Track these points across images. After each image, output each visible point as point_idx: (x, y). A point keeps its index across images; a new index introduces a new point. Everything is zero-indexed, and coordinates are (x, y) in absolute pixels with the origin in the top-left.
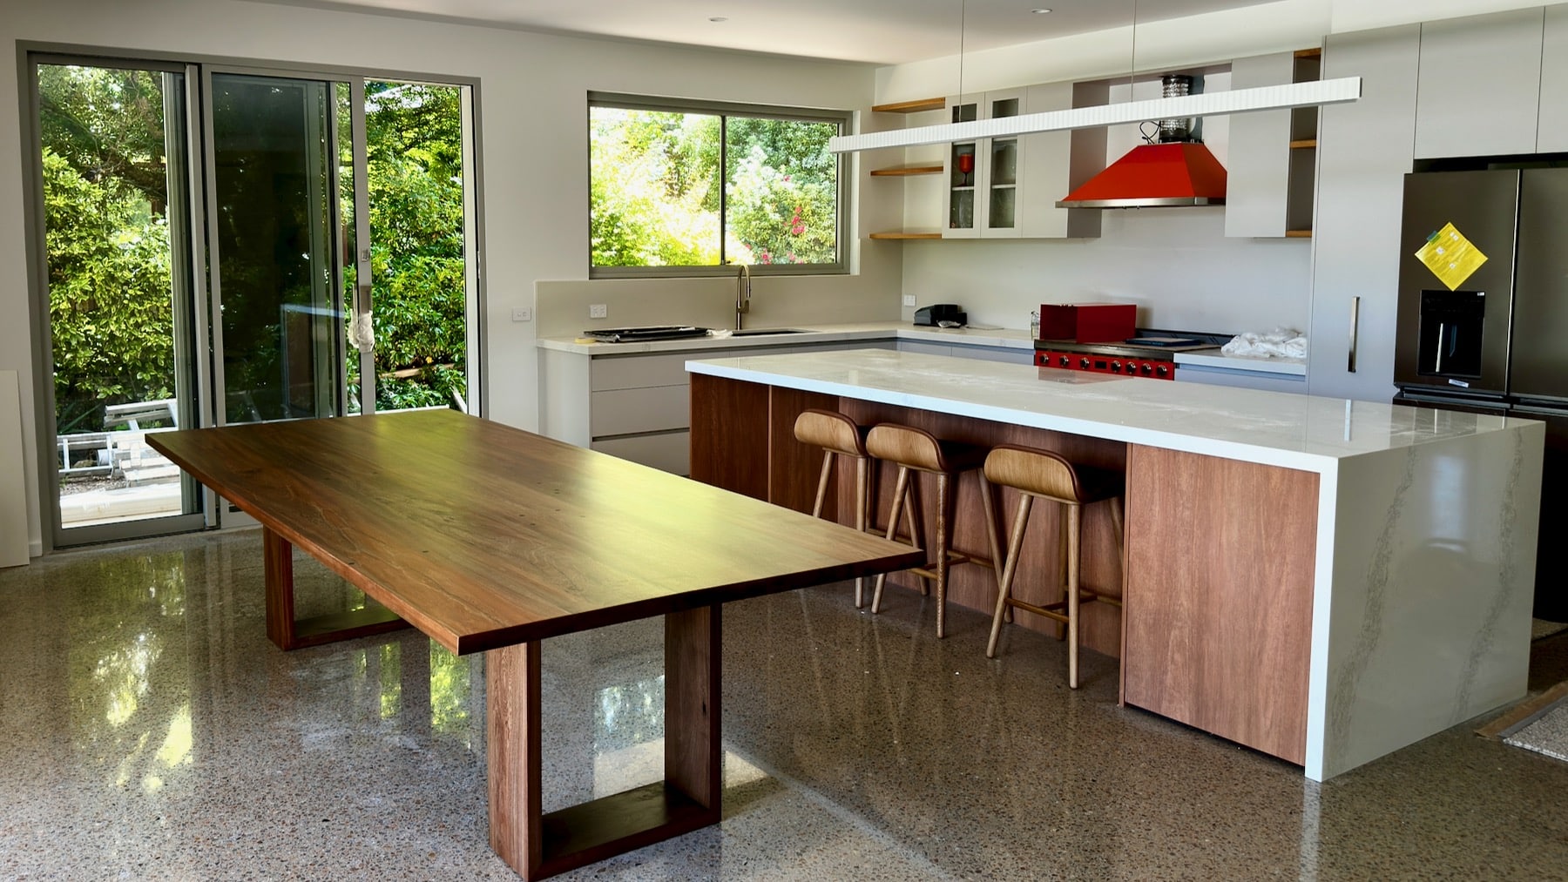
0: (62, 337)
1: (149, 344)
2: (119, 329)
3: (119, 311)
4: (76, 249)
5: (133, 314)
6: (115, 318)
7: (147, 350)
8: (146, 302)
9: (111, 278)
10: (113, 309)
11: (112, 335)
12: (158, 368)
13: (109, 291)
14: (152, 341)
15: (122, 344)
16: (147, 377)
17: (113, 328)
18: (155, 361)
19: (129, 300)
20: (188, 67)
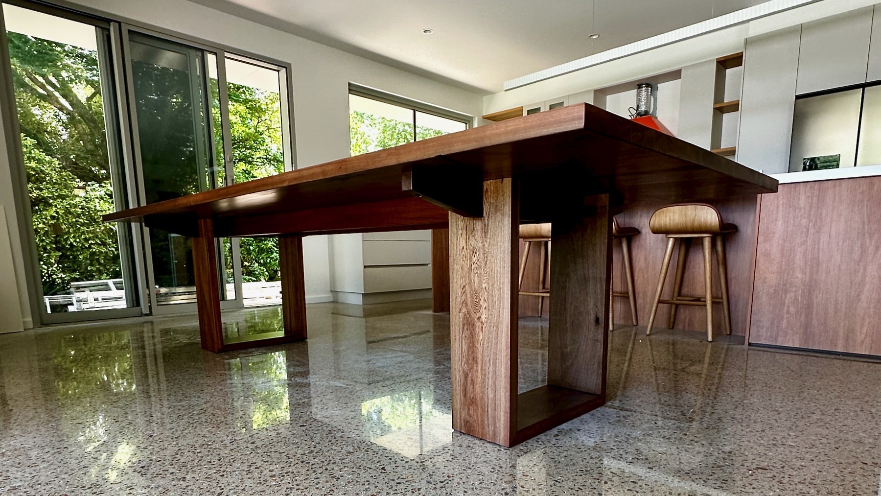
0: (41, 244)
1: (94, 250)
2: (75, 241)
3: (74, 232)
4: (45, 193)
5: (83, 233)
6: (72, 235)
7: (93, 254)
8: (91, 227)
9: (68, 212)
10: (71, 230)
11: (71, 244)
12: (100, 264)
13: (68, 219)
14: (95, 248)
15: (77, 250)
16: (94, 269)
17: (72, 240)
18: (98, 260)
19: (80, 225)
20: (112, 24)
